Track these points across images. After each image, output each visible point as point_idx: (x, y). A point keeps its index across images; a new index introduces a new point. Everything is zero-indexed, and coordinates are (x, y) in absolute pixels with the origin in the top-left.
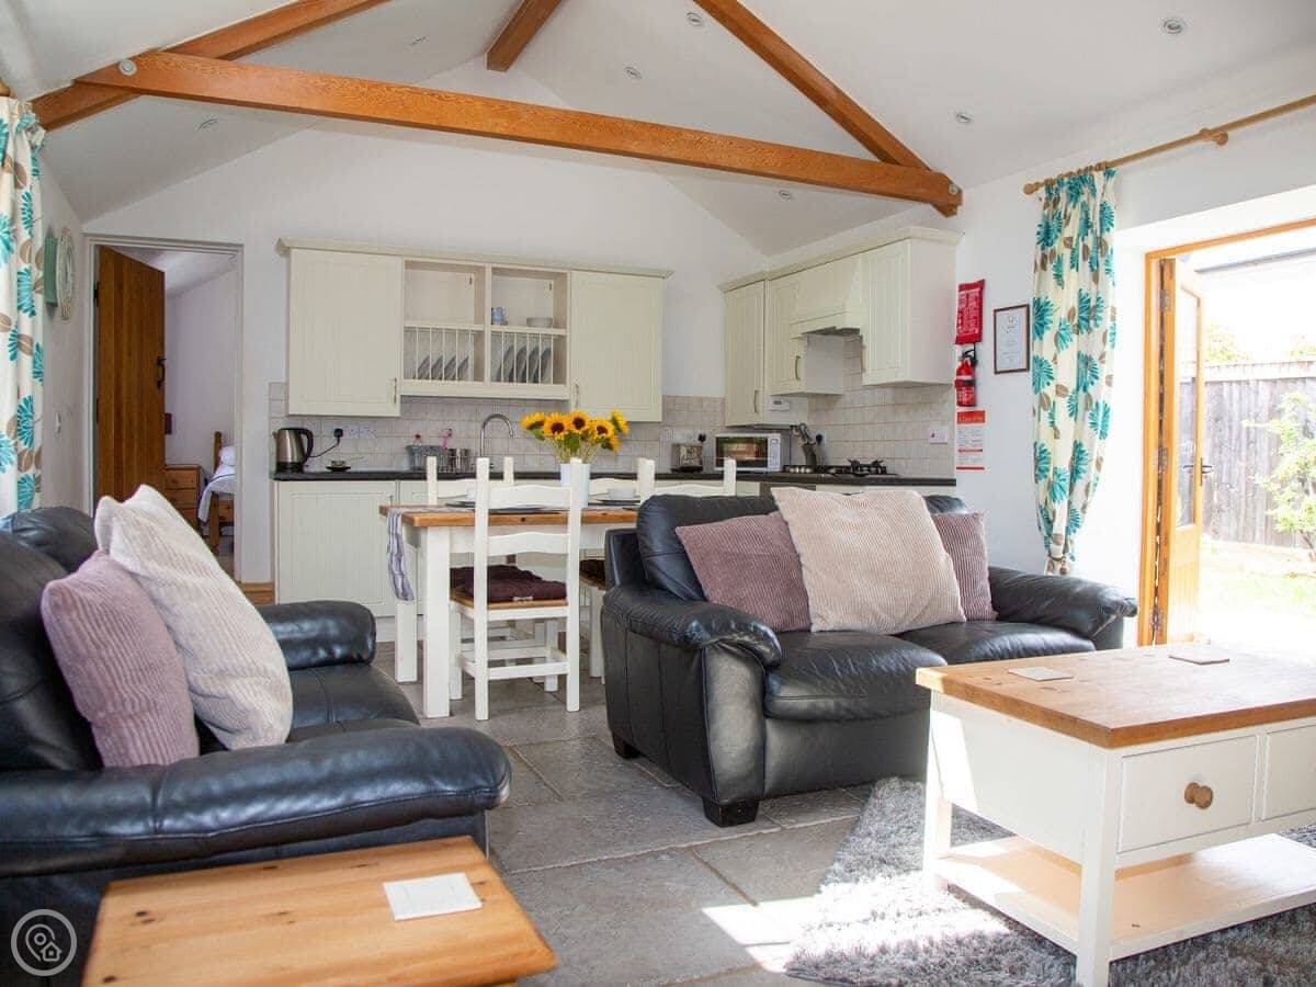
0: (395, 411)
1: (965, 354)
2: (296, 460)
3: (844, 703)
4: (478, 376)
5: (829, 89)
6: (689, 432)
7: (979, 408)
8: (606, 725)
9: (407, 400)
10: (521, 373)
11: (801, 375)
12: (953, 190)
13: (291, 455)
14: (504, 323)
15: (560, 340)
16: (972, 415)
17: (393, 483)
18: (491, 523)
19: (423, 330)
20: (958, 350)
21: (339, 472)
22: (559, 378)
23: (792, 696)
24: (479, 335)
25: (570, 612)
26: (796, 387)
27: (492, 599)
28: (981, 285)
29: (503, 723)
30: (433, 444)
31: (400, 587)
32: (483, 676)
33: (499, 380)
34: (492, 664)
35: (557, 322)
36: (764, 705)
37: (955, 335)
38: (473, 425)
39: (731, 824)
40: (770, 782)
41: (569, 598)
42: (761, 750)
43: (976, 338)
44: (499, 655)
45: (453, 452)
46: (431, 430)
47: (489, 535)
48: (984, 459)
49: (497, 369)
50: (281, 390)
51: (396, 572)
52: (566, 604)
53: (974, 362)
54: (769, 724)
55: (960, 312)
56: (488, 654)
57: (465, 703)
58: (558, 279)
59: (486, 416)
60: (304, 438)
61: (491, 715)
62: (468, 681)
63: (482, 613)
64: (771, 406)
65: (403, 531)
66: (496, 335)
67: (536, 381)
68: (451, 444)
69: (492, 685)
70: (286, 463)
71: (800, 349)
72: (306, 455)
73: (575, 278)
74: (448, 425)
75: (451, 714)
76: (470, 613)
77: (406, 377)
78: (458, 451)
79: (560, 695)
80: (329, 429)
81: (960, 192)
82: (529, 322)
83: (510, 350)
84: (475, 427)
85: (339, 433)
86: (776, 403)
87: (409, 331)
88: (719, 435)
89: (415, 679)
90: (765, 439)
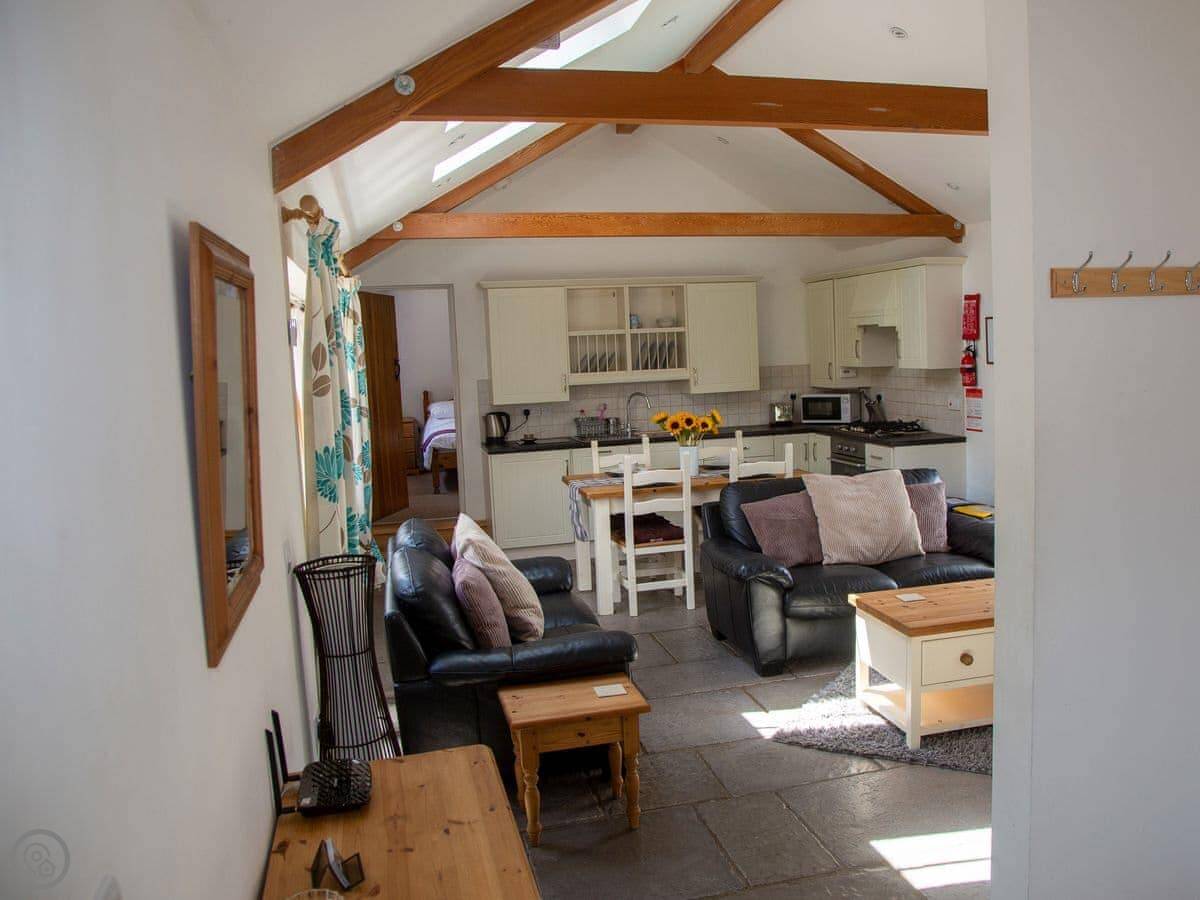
0: (565, 397)
1: (968, 349)
2: (499, 435)
3: (831, 609)
4: (623, 367)
5: (859, 165)
6: (783, 392)
7: (979, 387)
8: (707, 619)
9: (575, 390)
10: (653, 361)
11: (860, 354)
12: (957, 226)
13: (496, 430)
14: (640, 326)
15: (681, 335)
16: (975, 392)
17: (567, 452)
18: (634, 494)
19: (583, 338)
20: (965, 344)
21: (530, 445)
22: (682, 364)
23: (803, 606)
24: (621, 337)
25: (687, 546)
26: (857, 363)
27: (638, 541)
28: (977, 297)
29: (646, 617)
30: (594, 416)
31: (579, 532)
32: (633, 587)
33: (638, 368)
34: (639, 580)
35: (678, 322)
36: (785, 612)
37: (962, 333)
38: (621, 400)
39: (769, 676)
40: (790, 652)
41: (685, 539)
42: (784, 635)
43: (975, 337)
44: (643, 573)
45: (608, 420)
46: (591, 406)
47: (634, 502)
48: (983, 424)
49: (636, 358)
50: (486, 387)
51: (577, 524)
52: (683, 543)
53: (975, 353)
54: (788, 620)
55: (965, 316)
56: (636, 573)
57: (622, 607)
58: (678, 292)
59: (629, 395)
60: (504, 419)
61: (639, 613)
62: (624, 591)
63: (630, 550)
64: (841, 374)
65: (579, 497)
66: (634, 337)
67: (664, 367)
68: (607, 415)
69: (639, 594)
70: (492, 438)
71: (858, 335)
72: (505, 430)
73: (691, 291)
74: (603, 401)
75: (615, 612)
76: (624, 550)
77: (573, 371)
78: (611, 421)
79: (683, 599)
80: (520, 412)
81: (963, 226)
82: (658, 323)
83: (644, 345)
84: (623, 402)
85: (527, 413)
86: (845, 372)
87: (572, 339)
88: (805, 396)
89: (590, 589)
90: (839, 399)
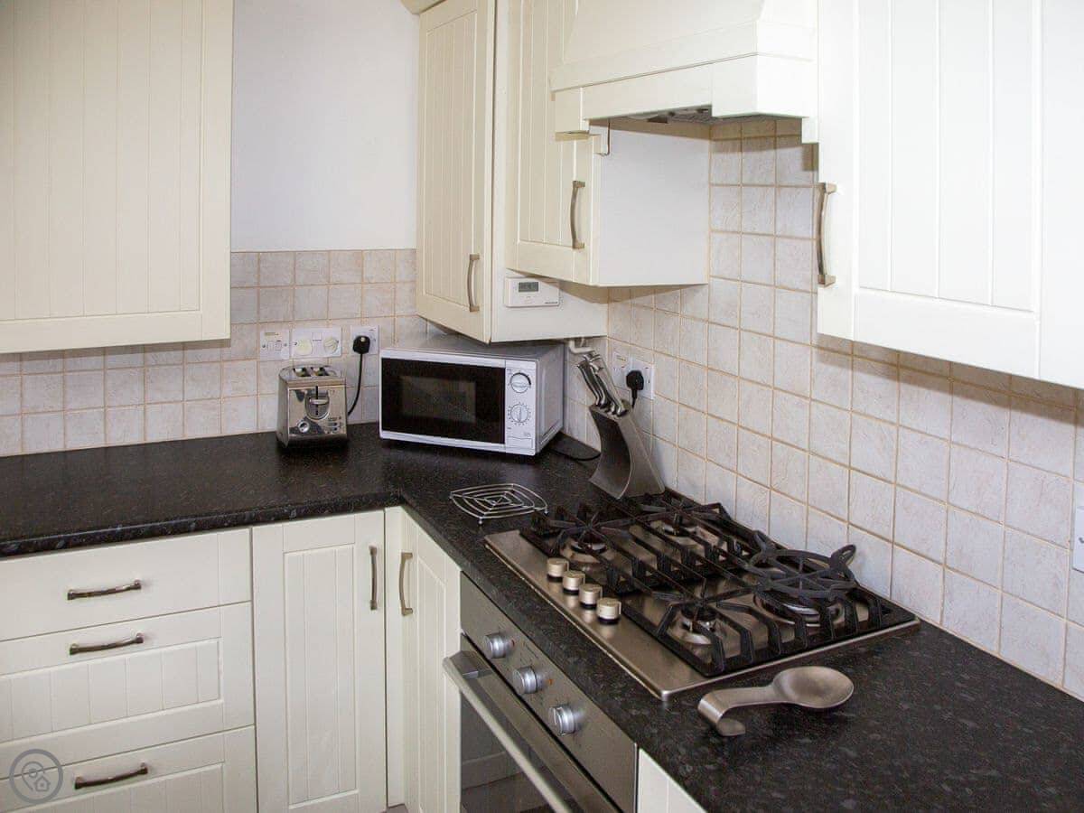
6: (333, 332)
64: (509, 292)
86: (524, 287)
88: (395, 352)
90: (500, 372)
